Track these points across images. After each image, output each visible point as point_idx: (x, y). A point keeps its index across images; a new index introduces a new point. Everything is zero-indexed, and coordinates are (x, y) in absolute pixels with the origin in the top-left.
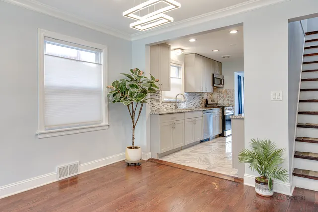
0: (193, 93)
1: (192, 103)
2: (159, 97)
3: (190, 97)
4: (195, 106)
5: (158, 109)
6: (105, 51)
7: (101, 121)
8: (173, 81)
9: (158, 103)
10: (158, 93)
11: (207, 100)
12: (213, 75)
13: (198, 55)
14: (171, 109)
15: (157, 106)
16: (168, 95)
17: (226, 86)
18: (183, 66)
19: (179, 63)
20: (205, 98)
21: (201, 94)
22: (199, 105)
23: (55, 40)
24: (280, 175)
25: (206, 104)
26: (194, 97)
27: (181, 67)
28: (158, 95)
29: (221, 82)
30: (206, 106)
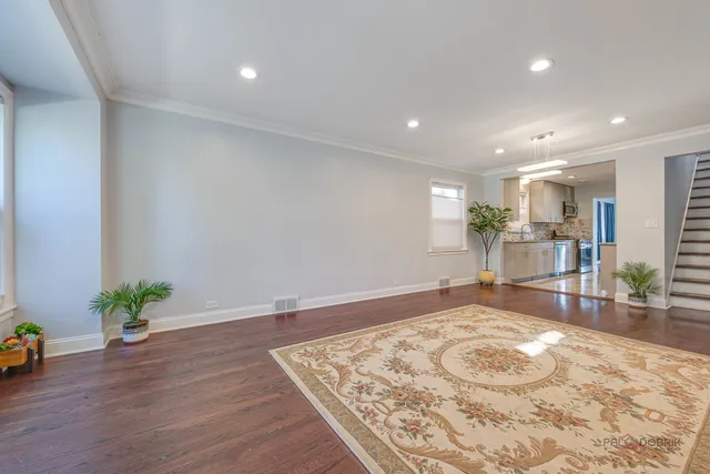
0: (539, 223)
3: (535, 228)
6: (465, 187)
7: (462, 246)
8: (521, 211)
12: (564, 202)
13: (547, 182)
14: (517, 238)
16: (514, 226)
17: (581, 216)
18: (528, 195)
19: (526, 193)
20: (553, 229)
21: (547, 224)
22: (545, 236)
23: (437, 184)
24: (655, 290)
25: (554, 236)
26: (539, 227)
29: (574, 210)
30: (553, 238)
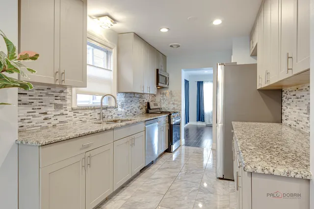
0: (131, 93)
1: (129, 109)
2: (63, 99)
3: (127, 99)
4: (133, 112)
5: (61, 122)
9: (62, 111)
10: (62, 92)
11: (148, 104)
12: (158, 70)
13: (137, 36)
15: (57, 117)
17: (172, 86)
18: (115, 52)
19: (109, 45)
20: (147, 101)
21: (141, 95)
22: (138, 110)
25: (148, 110)
26: (131, 99)
27: (111, 52)
28: (62, 94)
29: (167, 80)
30: (147, 112)
